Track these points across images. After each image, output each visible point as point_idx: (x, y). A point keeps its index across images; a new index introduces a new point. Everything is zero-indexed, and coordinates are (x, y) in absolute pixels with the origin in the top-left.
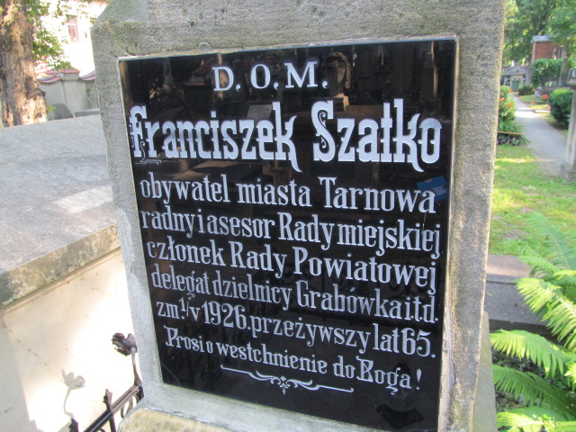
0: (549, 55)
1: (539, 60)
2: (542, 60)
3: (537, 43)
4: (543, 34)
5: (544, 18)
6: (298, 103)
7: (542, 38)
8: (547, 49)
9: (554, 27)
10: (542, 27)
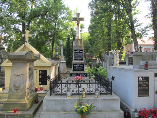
0: (89, 57)
1: (87, 58)
2: (88, 58)
3: (87, 55)
4: (88, 53)
5: (88, 50)
6: (79, 51)
7: (88, 54)
8: (89, 56)
9: (90, 52)
10: (88, 52)
